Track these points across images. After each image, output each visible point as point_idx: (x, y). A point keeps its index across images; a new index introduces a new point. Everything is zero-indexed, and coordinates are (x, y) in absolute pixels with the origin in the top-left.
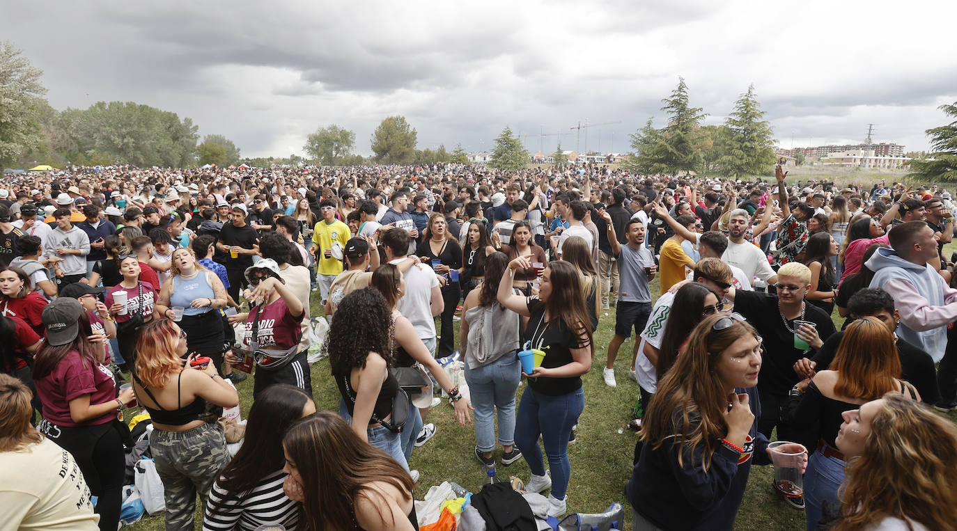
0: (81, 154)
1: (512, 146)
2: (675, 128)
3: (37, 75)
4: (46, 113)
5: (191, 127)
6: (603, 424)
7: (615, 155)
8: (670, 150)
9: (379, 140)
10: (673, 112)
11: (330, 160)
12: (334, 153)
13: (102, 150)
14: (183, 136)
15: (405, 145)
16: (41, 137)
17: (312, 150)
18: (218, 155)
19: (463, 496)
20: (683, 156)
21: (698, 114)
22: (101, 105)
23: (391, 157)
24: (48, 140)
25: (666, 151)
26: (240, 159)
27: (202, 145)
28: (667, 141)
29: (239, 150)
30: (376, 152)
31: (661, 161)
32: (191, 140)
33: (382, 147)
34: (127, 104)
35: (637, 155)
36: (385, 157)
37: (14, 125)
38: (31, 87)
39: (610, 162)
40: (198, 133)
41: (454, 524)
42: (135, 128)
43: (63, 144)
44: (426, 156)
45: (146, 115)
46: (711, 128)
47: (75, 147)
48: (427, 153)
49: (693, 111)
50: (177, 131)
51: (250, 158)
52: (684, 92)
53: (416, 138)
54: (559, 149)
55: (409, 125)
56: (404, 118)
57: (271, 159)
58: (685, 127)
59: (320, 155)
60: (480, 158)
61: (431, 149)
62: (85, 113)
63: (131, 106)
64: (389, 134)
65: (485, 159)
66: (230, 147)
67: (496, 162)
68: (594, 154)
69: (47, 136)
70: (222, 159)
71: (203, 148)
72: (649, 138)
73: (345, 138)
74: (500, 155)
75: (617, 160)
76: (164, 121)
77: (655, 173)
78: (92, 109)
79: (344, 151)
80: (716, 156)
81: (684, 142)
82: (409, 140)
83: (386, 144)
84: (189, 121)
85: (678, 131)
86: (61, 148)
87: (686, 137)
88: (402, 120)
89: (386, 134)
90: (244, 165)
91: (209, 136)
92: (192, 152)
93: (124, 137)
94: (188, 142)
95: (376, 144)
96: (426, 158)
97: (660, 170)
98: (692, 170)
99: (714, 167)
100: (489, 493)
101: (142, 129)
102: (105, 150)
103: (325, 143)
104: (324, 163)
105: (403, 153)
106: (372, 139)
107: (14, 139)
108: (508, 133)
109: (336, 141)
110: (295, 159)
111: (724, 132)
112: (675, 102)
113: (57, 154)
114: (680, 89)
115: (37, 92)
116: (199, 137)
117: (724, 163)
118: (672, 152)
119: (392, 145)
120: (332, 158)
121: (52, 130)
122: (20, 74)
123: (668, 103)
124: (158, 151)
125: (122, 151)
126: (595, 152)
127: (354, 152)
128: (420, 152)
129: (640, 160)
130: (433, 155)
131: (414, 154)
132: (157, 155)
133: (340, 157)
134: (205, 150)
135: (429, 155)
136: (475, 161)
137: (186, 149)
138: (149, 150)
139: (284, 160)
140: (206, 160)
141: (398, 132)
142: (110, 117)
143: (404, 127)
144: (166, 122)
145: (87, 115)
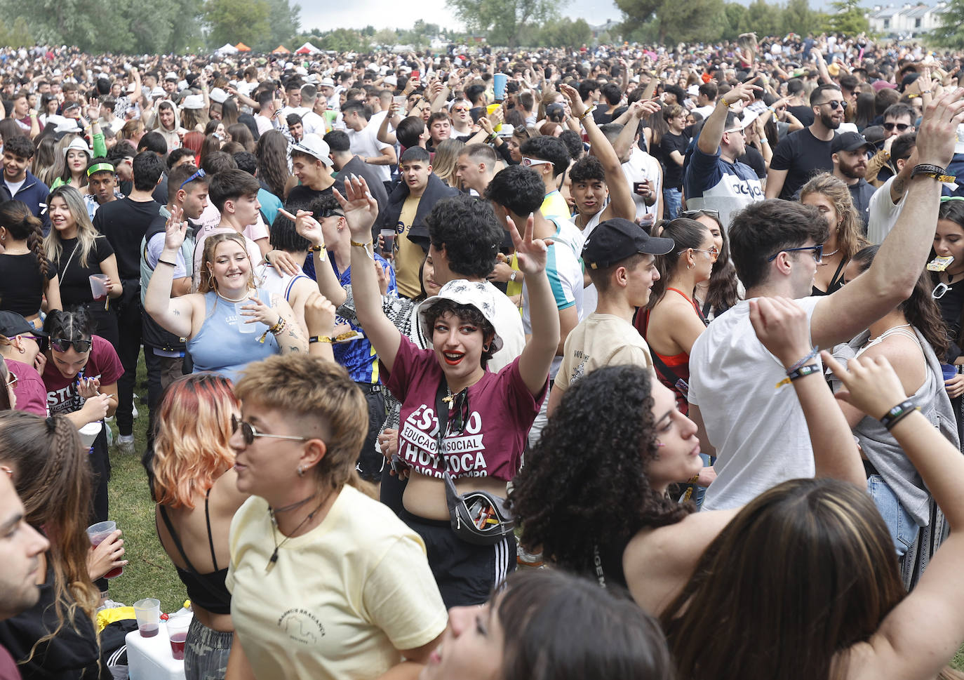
12: (519, 13)
18: (250, 23)
23: (663, 23)
26: (300, 31)
29: (297, 9)
30: (626, 10)
36: (646, 25)
44: (755, 17)
48: (758, 10)
51: (322, 30)
57: (370, 31)
59: (485, 22)
60: (908, 21)
65: (918, 23)
66: (277, 5)
70: (259, 32)
71: (218, 7)
79: (544, 10)
90: (308, 46)
92: (196, 14)
102: (19, 14)
104: (495, 39)
105: (696, 12)
110: (425, 31)
120: (513, 27)
125: (52, 14)
128: (739, 9)
130: (772, 15)
131: (724, 14)
132: (123, 23)
133: (533, 25)
134: (225, 10)
135: (765, 17)
136: (890, 30)
137: (182, 9)
138: (106, 14)
139: (399, 32)
140: (225, 34)
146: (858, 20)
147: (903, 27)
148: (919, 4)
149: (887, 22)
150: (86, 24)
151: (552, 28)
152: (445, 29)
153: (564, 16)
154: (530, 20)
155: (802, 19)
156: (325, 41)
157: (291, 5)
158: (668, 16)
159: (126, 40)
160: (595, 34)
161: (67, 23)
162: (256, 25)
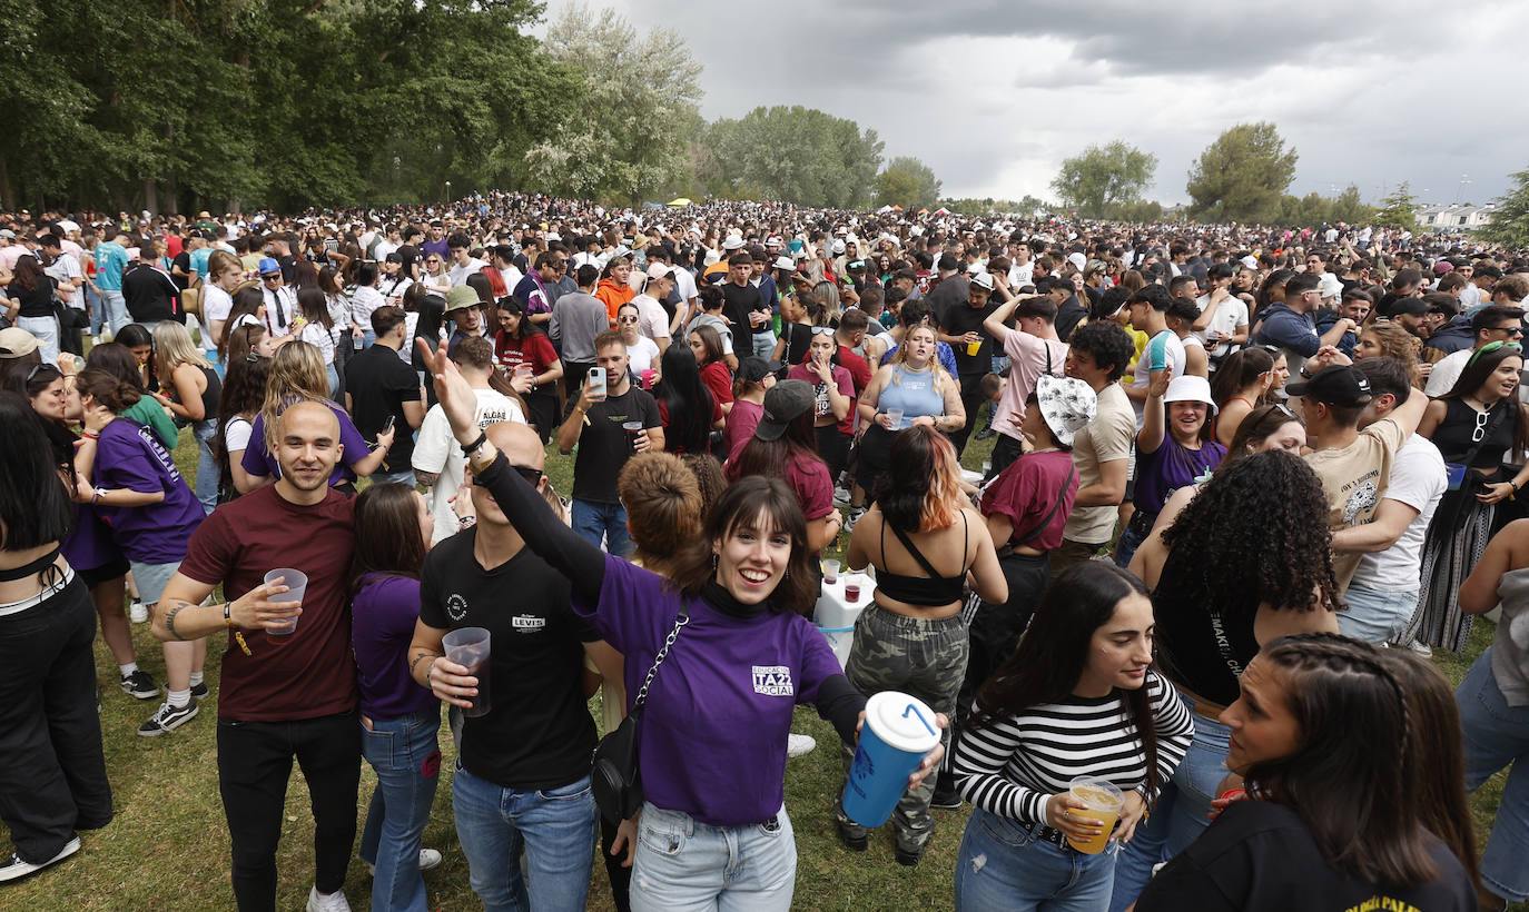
0: (726, 184)
3: (696, 73)
4: (698, 123)
5: (874, 145)
9: (1206, 172)
12: (1107, 195)
13: (751, 178)
14: (860, 159)
15: (1263, 184)
17: (1066, 187)
18: (905, 192)
22: (760, 112)
23: (1226, 208)
24: (693, 164)
26: (939, 199)
27: (885, 173)
29: (939, 184)
30: (1195, 197)
32: (870, 166)
33: (1211, 186)
34: (794, 109)
36: (1211, 208)
37: (662, 144)
38: (688, 91)
40: (882, 154)
42: (798, 146)
43: (707, 169)
44: (1307, 209)
45: (812, 125)
47: (719, 174)
48: (1311, 203)
50: (853, 150)
51: (955, 199)
53: (1293, 170)
55: (1282, 142)
56: (1273, 127)
57: (990, 202)
59: (1079, 199)
60: (1453, 217)
61: (1323, 195)
62: (740, 124)
63: (798, 111)
64: (1232, 159)
65: (1463, 220)
66: (927, 179)
67: (1503, 228)
69: (688, 161)
70: (911, 198)
71: (886, 179)
73: (1136, 167)
74: (1519, 213)
76: (837, 135)
78: (749, 118)
79: (1127, 193)
82: (1276, 173)
83: (1219, 181)
84: (872, 135)
86: (704, 176)
88: (1269, 131)
89: (1227, 160)
90: (944, 210)
91: (897, 159)
92: (868, 184)
93: (781, 160)
94: (865, 169)
95: (1198, 179)
96: (1307, 213)
101: (806, 148)
102: (756, 179)
103: (1094, 175)
104: (1084, 212)
105: (1256, 200)
106: (1193, 169)
107: (660, 161)
109: (1116, 172)
110: (1031, 203)
113: (698, 183)
115: (692, 96)
116: (883, 160)
119: (1235, 182)
121: (698, 149)
122: (679, 72)
124: (822, 183)
125: (774, 180)
127: (1147, 196)
128: (1294, 200)
130: (1324, 207)
131: (1279, 203)
132: (820, 188)
133: (1117, 204)
134: (889, 182)
135: (1316, 207)
136: (1434, 225)
137: (861, 180)
138: (810, 180)
139: (1011, 204)
140: (887, 199)
141: (1253, 156)
142: (769, 130)
143: (1268, 146)
144: (839, 136)
145: (741, 127)
146: (1407, 215)
147: (1447, 224)
148: (1466, 205)
149: (1431, 219)
150: (796, 188)
151: (1130, 208)
152: (1046, 204)
153: (1142, 198)
155: (1350, 212)
156: (956, 208)
157: (936, 181)
158: (1231, 203)
159: (821, 199)
160: (1165, 214)
161: (784, 185)
162: (909, 194)
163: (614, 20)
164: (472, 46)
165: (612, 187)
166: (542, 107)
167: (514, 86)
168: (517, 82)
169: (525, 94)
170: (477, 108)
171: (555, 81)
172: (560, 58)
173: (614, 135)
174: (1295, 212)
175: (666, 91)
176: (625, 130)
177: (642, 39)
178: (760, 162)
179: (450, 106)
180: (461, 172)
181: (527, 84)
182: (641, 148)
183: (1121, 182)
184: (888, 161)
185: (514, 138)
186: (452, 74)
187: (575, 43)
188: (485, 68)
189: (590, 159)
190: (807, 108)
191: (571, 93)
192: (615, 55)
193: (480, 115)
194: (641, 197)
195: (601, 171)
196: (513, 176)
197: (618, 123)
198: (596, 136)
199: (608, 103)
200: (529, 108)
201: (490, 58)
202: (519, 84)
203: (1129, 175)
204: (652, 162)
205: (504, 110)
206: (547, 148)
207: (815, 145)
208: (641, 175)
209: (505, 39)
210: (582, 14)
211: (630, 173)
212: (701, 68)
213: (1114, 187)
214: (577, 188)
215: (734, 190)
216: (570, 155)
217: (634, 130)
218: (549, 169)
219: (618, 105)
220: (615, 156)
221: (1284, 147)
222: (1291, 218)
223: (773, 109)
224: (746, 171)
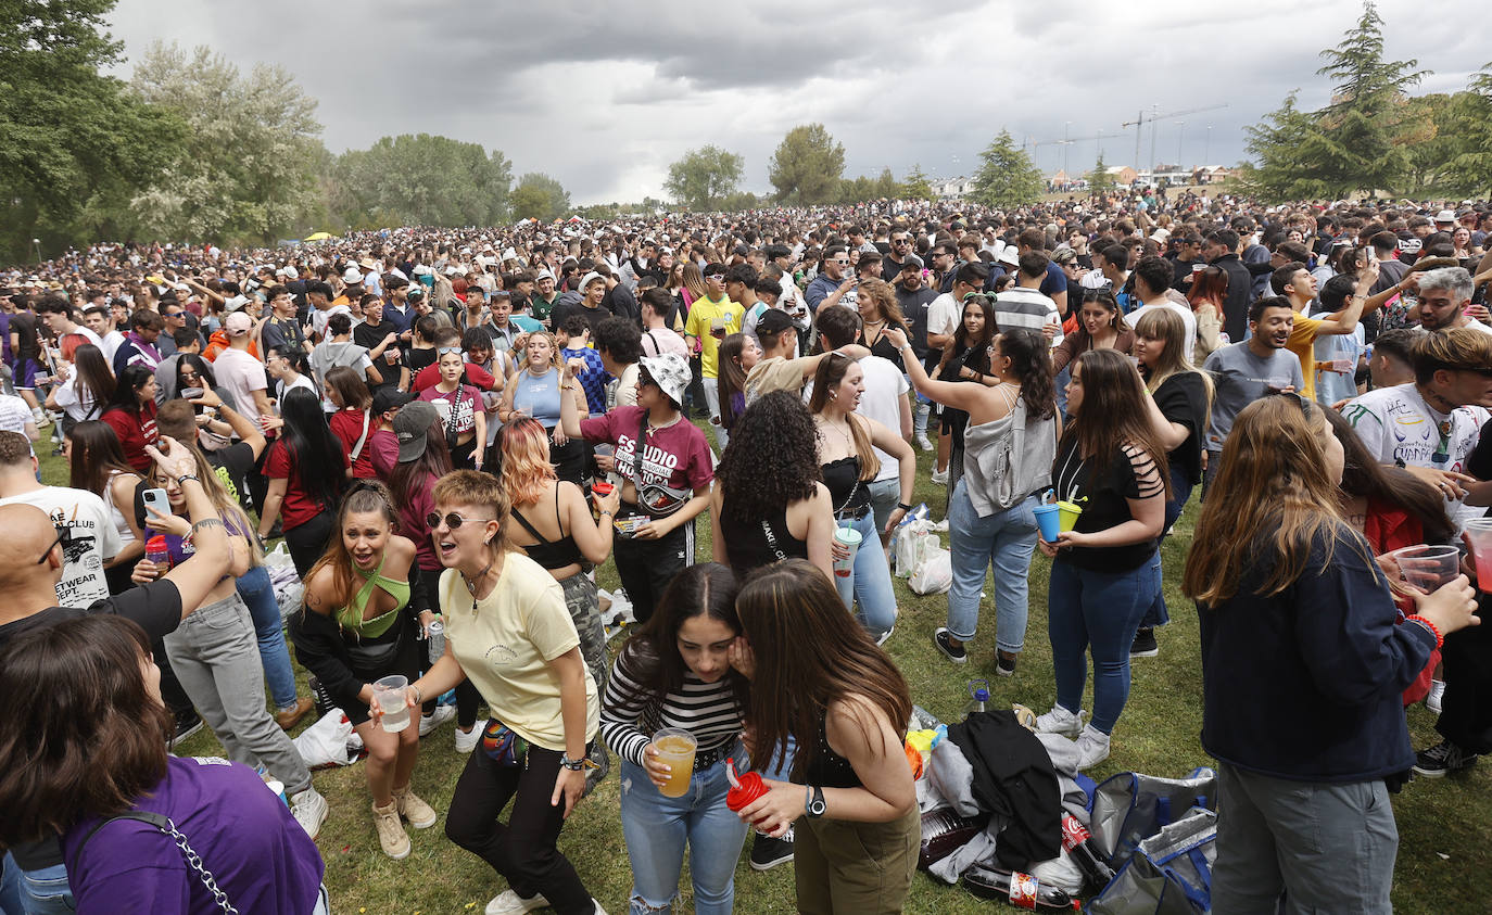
0: (363, 215)
1: (1012, 164)
2: (1347, 106)
3: (311, 108)
4: (322, 158)
5: (502, 164)
6: (1179, 640)
7: (1212, 169)
8: (1334, 150)
9: (782, 165)
10: (1344, 75)
11: (706, 204)
12: (710, 191)
13: (388, 206)
14: (491, 179)
15: (824, 173)
16: (318, 192)
17: (676, 188)
18: (539, 204)
19: (933, 728)
20: (1363, 161)
21: (1404, 73)
22: (386, 142)
23: (802, 194)
24: (325, 197)
25: (1325, 154)
26: (570, 208)
27: (517, 190)
28: (1327, 133)
29: (568, 194)
30: (777, 186)
31: (1311, 174)
32: (502, 184)
33: (787, 177)
34: (419, 136)
35: (1258, 166)
36: (791, 195)
37: (288, 181)
38: (306, 126)
39: (1201, 183)
40: (511, 172)
41: (920, 766)
42: (429, 172)
43: (342, 201)
44: (859, 189)
45: (440, 150)
46: (1436, 101)
47: (356, 204)
48: (861, 184)
49: (1393, 69)
50: (483, 171)
51: (584, 206)
52: (1373, 31)
53: (843, 160)
54: (1100, 164)
55: (831, 138)
56: (822, 127)
57: (615, 206)
58: (1371, 102)
59: (689, 197)
60: (954, 187)
61: (869, 178)
62: (367, 155)
63: (423, 139)
64: (798, 155)
65: (961, 190)
66: (555, 191)
67: (981, 193)
68: (1168, 170)
69: (321, 194)
70: (544, 209)
71: (519, 194)
72: (1288, 134)
73: (728, 166)
74: (990, 181)
75: (1215, 179)
76: (465, 158)
77: (1299, 196)
78: (376, 148)
79: (726, 188)
80: (1444, 155)
81: (1366, 133)
82: (831, 163)
83: (793, 172)
84: (498, 156)
85: (1354, 112)
86: (339, 208)
87: (1373, 123)
88: (820, 130)
89: (794, 155)
90: (576, 217)
91: (526, 176)
92: (503, 201)
93: (415, 186)
94: (498, 187)
95: (777, 172)
96: (860, 192)
97: (1309, 192)
98: (1382, 187)
99: (1435, 178)
100: (980, 725)
101: (437, 173)
102: (393, 206)
103: (697, 175)
104: (695, 207)
105: (822, 186)
106: (771, 164)
107: (288, 198)
108: (1005, 141)
109: (714, 171)
110: (650, 204)
111: (1466, 102)
112: (1352, 54)
113: (336, 217)
114: (1364, 26)
115: (312, 131)
116: (513, 178)
117: (1462, 169)
118: (1338, 156)
119: (804, 172)
120: (707, 199)
121: (328, 183)
122: (293, 108)
123: (1335, 57)
124: (459, 204)
125: (412, 206)
126: (1171, 165)
127: (742, 189)
128: (850, 183)
129: (1265, 174)
130: (871, 186)
131: (840, 186)
132: (458, 209)
133: (719, 198)
134: (522, 197)
135: (866, 188)
136: (944, 194)
137: (496, 198)
138: (446, 203)
139: (633, 206)
140: (523, 213)
141: (812, 150)
142: (397, 159)
143: (822, 142)
144: (468, 160)
145: (369, 158)
146: (924, 188)
147: (952, 193)
148: (961, 179)
149: (941, 190)
150: (435, 211)
151: (730, 200)
152: (662, 203)
153: (739, 191)
154: (717, 194)
155: (888, 188)
156: (587, 214)
157: (564, 192)
158: (805, 189)
159: (460, 219)
160: (760, 202)
161: (423, 210)
162: (543, 206)
163: (210, 58)
164: (34, 88)
165: (240, 229)
166: (138, 151)
167: (100, 131)
168: (101, 125)
169: (114, 138)
170: (56, 156)
171: (150, 124)
172: (154, 98)
173: (232, 175)
174: (851, 192)
175: (283, 126)
176: (243, 169)
177: (245, 76)
178: (393, 189)
179: (20, 157)
180: (52, 227)
181: (115, 129)
182: (264, 187)
183: (719, 180)
184: (517, 178)
185: (111, 186)
186: (16, 120)
187: (169, 83)
188: (58, 112)
189: (209, 202)
190: (432, 135)
191: (171, 135)
192: (218, 94)
193: (61, 164)
194: (274, 236)
195: (224, 213)
196: (119, 226)
197: (234, 163)
198: (212, 178)
199: (219, 143)
200: (123, 153)
201: (62, 102)
202: (106, 128)
203: (724, 172)
204: (280, 199)
205: (93, 159)
206: (155, 193)
207: (445, 170)
208: (270, 214)
209: (79, 80)
210: (172, 52)
211: (258, 212)
212: (316, 104)
213: (714, 184)
214: (200, 232)
215: (373, 219)
216: (184, 199)
217: (253, 169)
218: (162, 216)
219: (230, 145)
220: (236, 196)
221: (833, 142)
222: (850, 197)
223: (398, 138)
224: (382, 199)
